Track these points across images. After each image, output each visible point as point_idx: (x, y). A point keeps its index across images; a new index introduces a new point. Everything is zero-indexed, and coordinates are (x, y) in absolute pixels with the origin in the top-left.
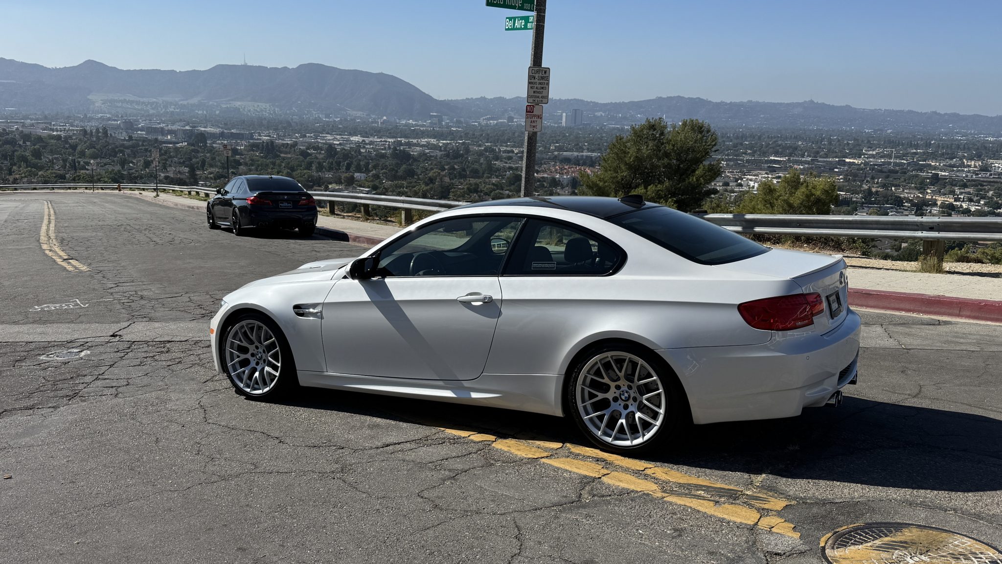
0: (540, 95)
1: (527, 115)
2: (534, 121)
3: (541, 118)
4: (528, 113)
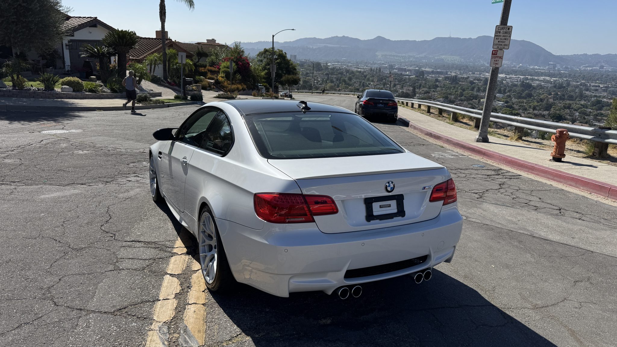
0: (503, 44)
2: (496, 61)
3: (502, 59)
4: (493, 55)
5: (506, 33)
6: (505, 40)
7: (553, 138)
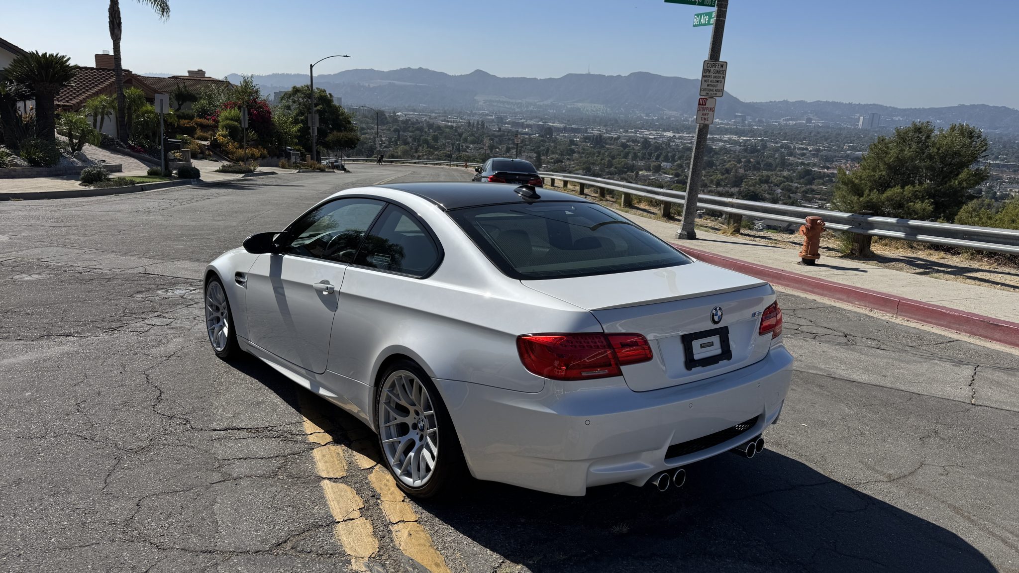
0: (714, 89)
1: (699, 108)
2: (705, 114)
3: (714, 111)
4: (701, 106)
5: (718, 72)
6: (717, 84)
7: (803, 231)
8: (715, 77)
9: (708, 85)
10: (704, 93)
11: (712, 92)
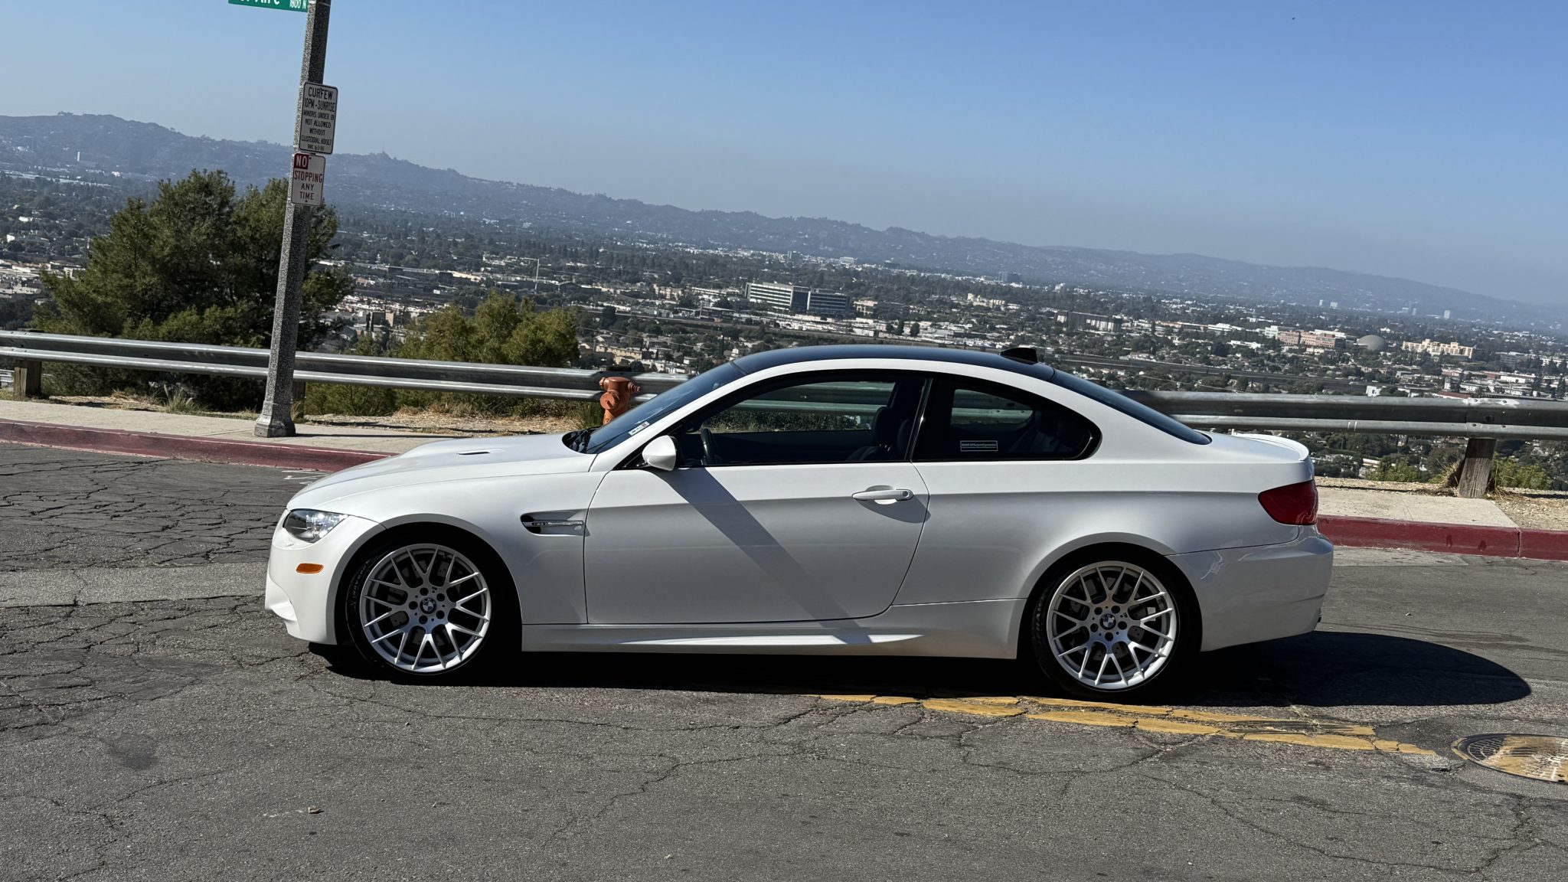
0: (320, 137)
1: (295, 172)
2: (308, 186)
3: (322, 181)
4: (298, 170)
6: (323, 128)
8: (321, 116)
9: (311, 131)
10: (305, 145)
11: (317, 144)
